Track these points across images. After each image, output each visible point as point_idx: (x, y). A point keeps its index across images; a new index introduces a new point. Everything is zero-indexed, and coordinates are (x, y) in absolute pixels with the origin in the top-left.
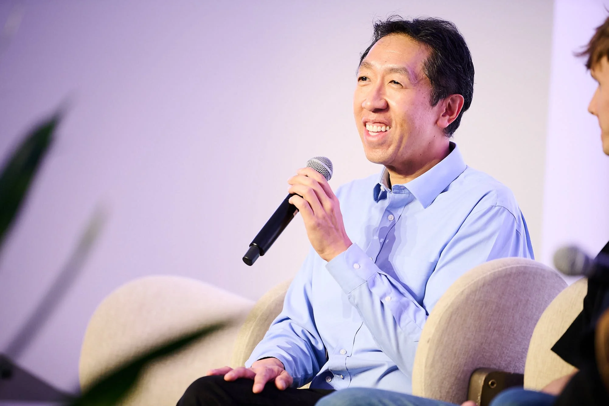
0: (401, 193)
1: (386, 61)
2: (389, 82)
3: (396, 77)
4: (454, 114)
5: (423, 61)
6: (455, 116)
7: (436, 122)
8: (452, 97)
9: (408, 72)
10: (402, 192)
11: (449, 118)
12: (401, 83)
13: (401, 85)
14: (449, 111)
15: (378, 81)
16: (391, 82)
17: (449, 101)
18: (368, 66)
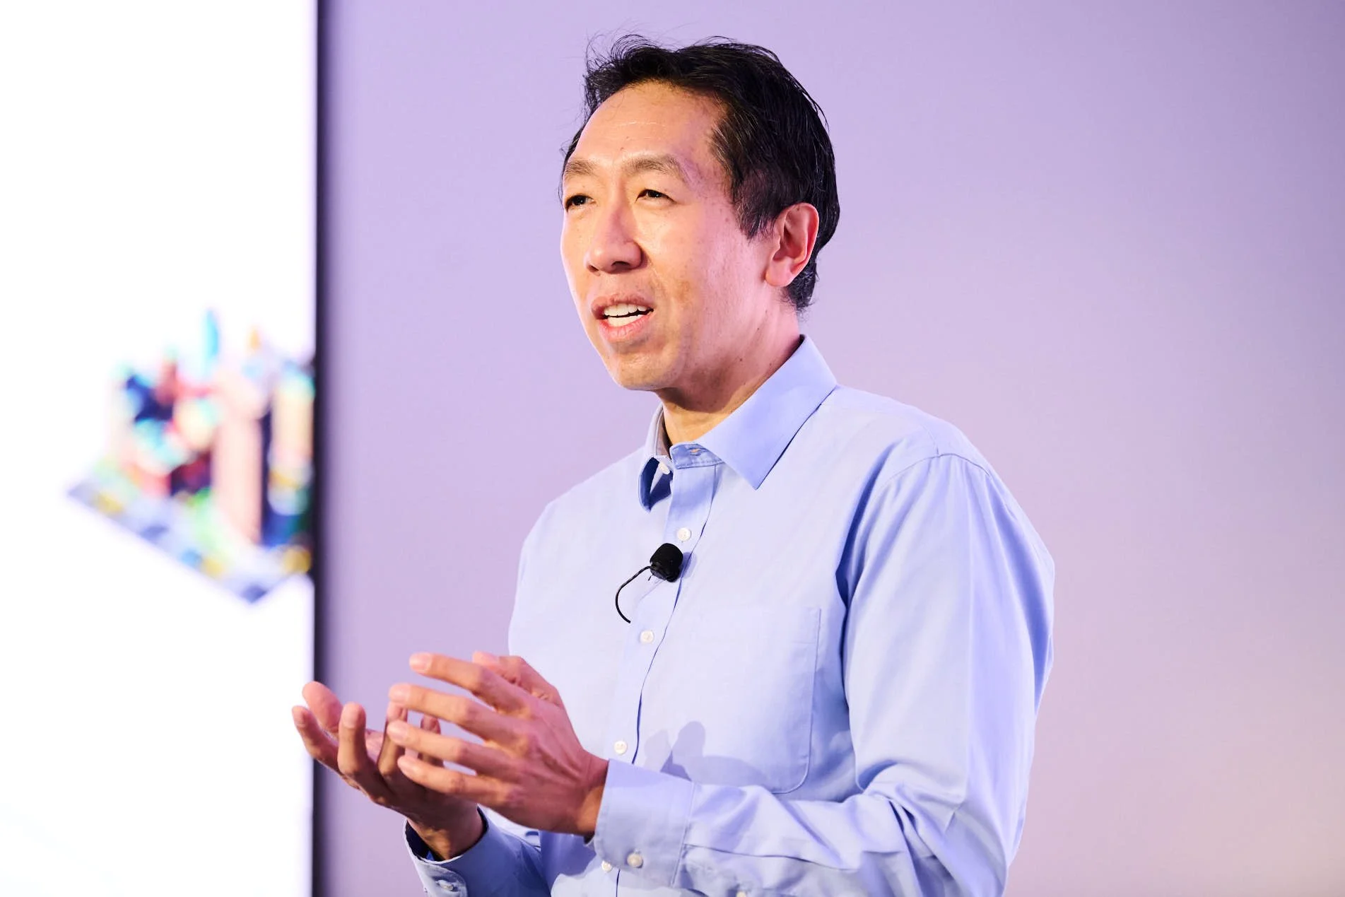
0: (693, 465)
1: (622, 148)
2: (637, 196)
3: (653, 180)
4: (802, 253)
5: (709, 132)
6: (805, 257)
7: (763, 277)
8: (789, 213)
9: (677, 164)
10: (696, 463)
11: (793, 262)
12: (668, 194)
13: (668, 197)
14: (789, 245)
15: (613, 196)
16: (642, 194)
17: (784, 221)
18: (582, 169)
